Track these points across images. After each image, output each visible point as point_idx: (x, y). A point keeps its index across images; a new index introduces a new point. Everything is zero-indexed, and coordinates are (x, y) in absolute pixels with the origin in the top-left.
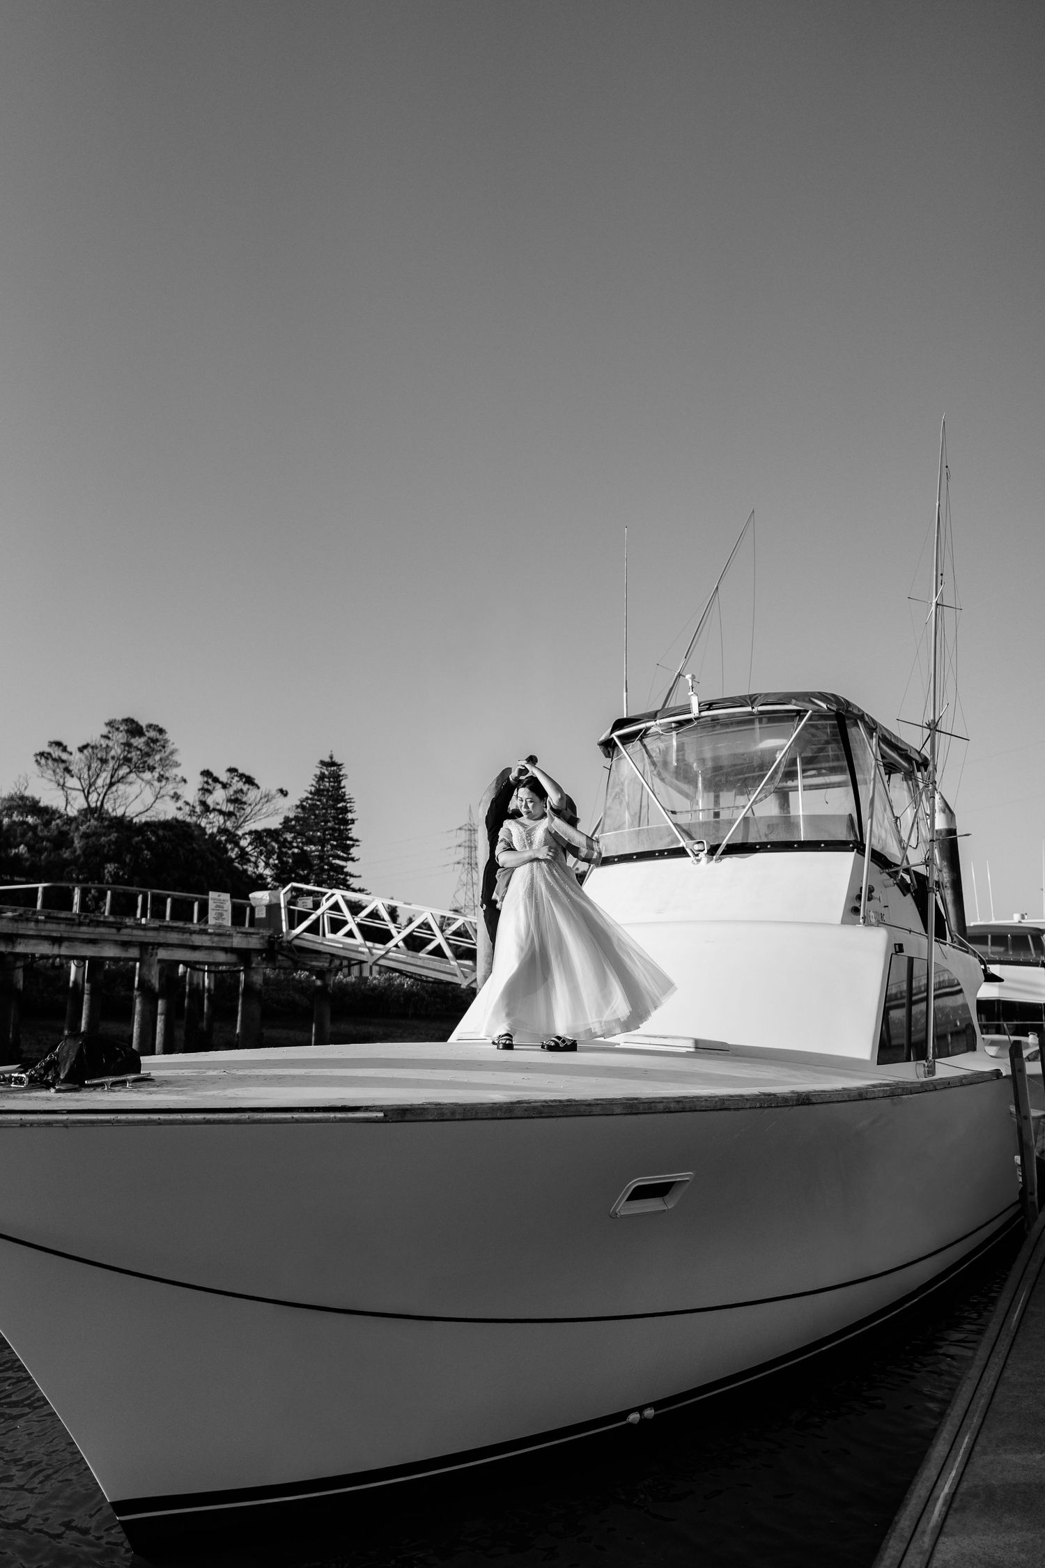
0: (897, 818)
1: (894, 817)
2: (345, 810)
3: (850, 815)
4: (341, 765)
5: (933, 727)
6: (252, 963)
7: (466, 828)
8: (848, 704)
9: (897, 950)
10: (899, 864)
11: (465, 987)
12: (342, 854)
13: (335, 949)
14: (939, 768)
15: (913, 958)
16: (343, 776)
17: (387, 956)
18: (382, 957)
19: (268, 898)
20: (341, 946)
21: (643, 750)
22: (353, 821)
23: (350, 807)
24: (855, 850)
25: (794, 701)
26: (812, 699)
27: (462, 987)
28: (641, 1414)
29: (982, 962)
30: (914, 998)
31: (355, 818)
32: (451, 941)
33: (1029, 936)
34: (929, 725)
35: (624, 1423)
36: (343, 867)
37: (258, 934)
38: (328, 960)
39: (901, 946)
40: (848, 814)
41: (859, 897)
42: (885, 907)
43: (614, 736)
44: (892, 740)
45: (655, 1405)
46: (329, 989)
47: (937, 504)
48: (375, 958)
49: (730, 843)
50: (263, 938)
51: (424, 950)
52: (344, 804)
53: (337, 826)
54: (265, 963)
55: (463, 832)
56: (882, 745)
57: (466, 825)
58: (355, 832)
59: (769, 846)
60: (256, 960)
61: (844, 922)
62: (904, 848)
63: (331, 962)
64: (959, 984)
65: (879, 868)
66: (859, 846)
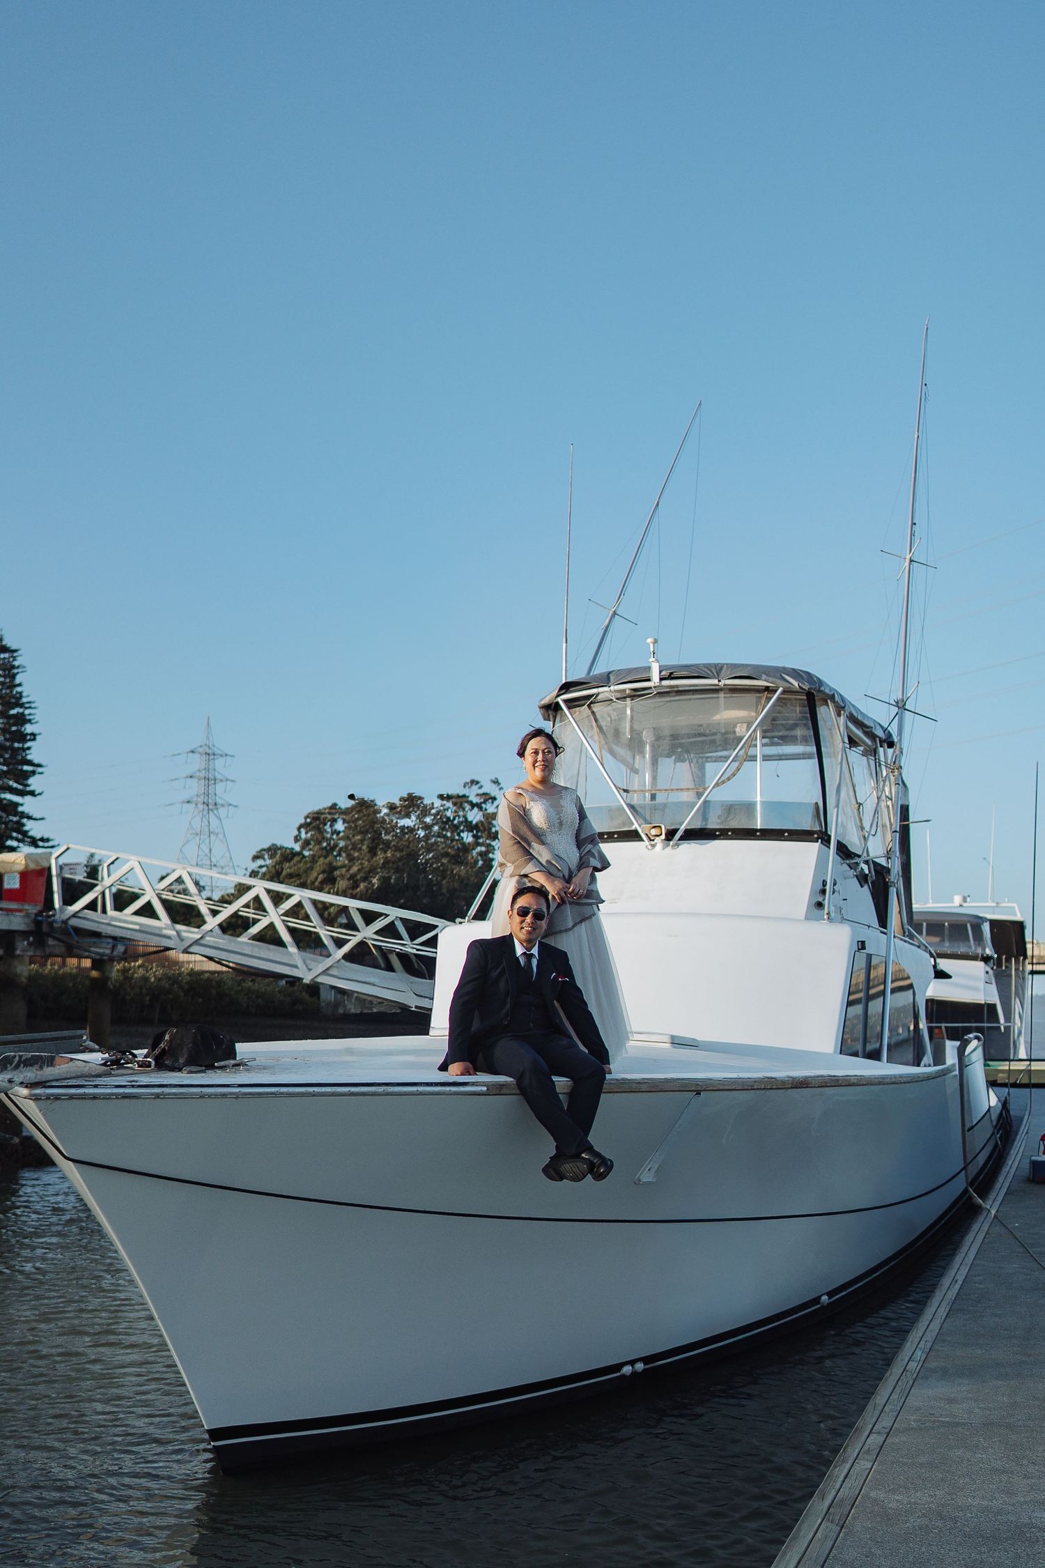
0: (860, 805)
1: (857, 803)
2: (22, 720)
3: (816, 803)
4: (16, 651)
5: (901, 705)
6: (17, 949)
7: (201, 750)
8: (820, 682)
9: (860, 947)
10: (860, 854)
11: (308, 982)
12: (15, 785)
13: (129, 932)
14: (905, 751)
15: (871, 955)
16: (18, 667)
17: (202, 942)
18: (196, 942)
19: (23, 862)
20: (137, 927)
21: (592, 717)
22: (34, 736)
23: (29, 714)
24: (820, 840)
25: (764, 677)
26: (784, 675)
27: (304, 981)
28: (632, 1366)
29: (932, 955)
30: (872, 992)
31: (36, 731)
32: (290, 924)
33: (969, 925)
34: (897, 702)
35: (618, 1374)
36: (17, 805)
37: (20, 911)
38: (110, 946)
39: (863, 943)
40: (814, 802)
41: (823, 892)
42: (844, 900)
43: (559, 699)
44: (859, 718)
45: (645, 1360)
46: (109, 983)
47: (916, 436)
48: (186, 944)
49: (688, 828)
50: (29, 917)
51: (245, 934)
52: (21, 710)
53: (8, 744)
54: (32, 948)
55: (197, 756)
56: (849, 724)
57: (201, 746)
58: (36, 752)
59: (730, 833)
60: (21, 946)
61: (807, 918)
62: (864, 837)
63: (113, 948)
64: (908, 978)
65: (840, 858)
66: (824, 838)
